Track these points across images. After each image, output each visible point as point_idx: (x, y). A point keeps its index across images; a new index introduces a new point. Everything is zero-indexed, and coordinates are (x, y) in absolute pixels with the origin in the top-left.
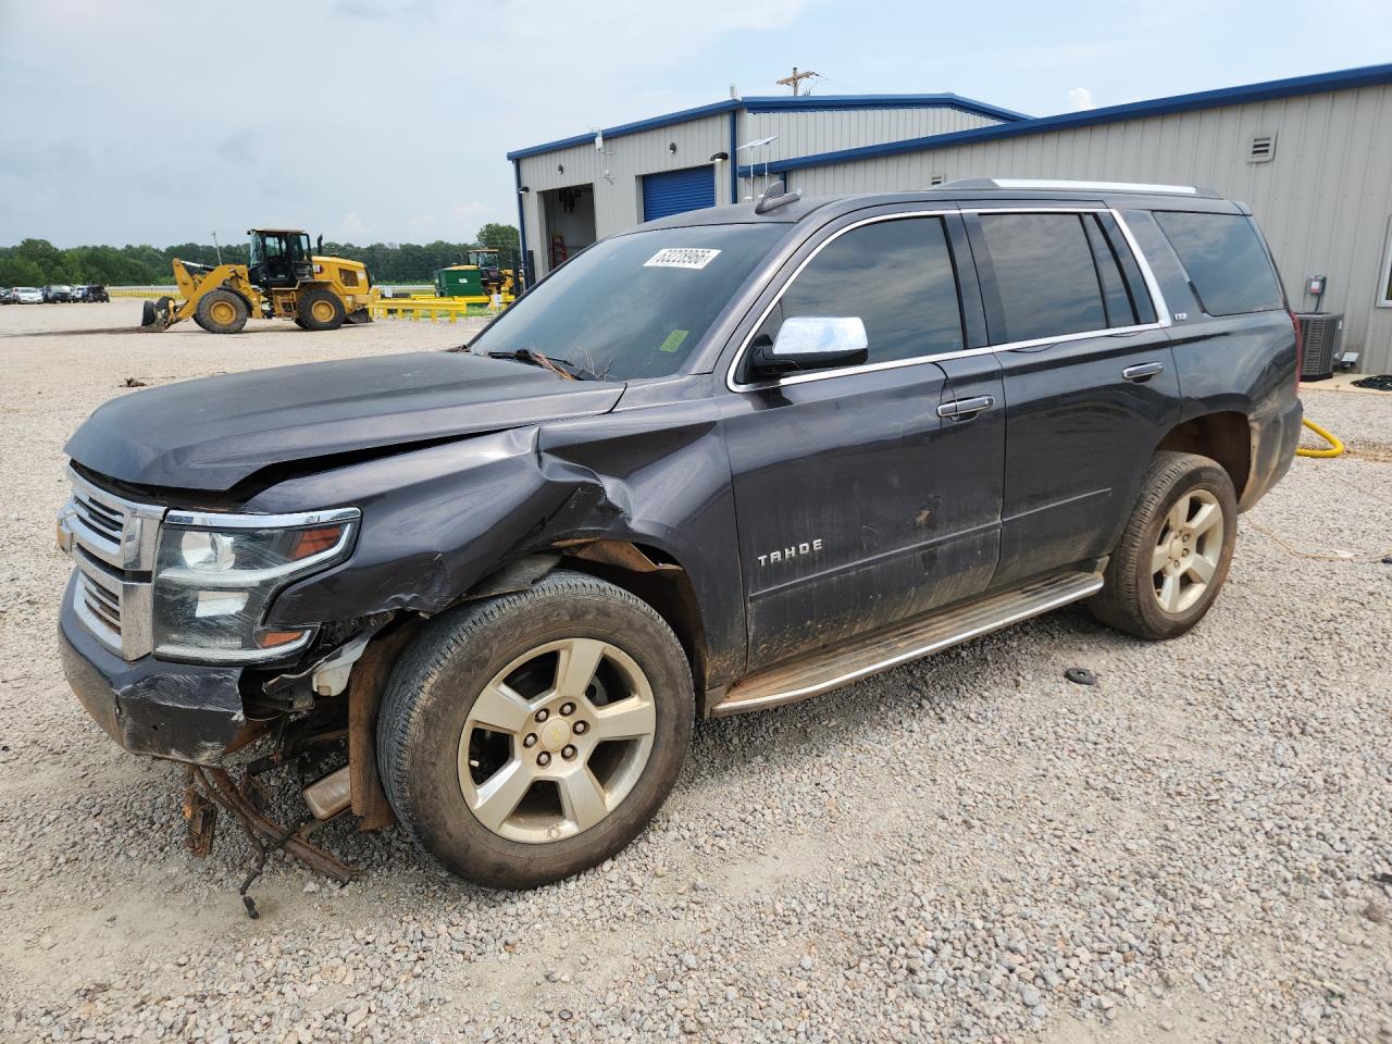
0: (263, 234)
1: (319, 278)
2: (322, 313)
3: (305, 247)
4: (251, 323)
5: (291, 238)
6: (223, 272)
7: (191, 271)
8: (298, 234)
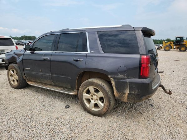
0: (177, 37)
1: (184, 44)
2: (183, 49)
3: (183, 39)
4: (171, 50)
5: (181, 38)
6: (169, 43)
7: (165, 42)
8: (182, 37)
